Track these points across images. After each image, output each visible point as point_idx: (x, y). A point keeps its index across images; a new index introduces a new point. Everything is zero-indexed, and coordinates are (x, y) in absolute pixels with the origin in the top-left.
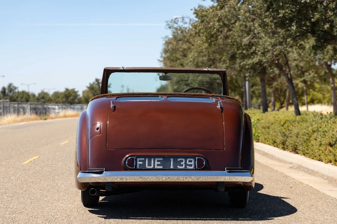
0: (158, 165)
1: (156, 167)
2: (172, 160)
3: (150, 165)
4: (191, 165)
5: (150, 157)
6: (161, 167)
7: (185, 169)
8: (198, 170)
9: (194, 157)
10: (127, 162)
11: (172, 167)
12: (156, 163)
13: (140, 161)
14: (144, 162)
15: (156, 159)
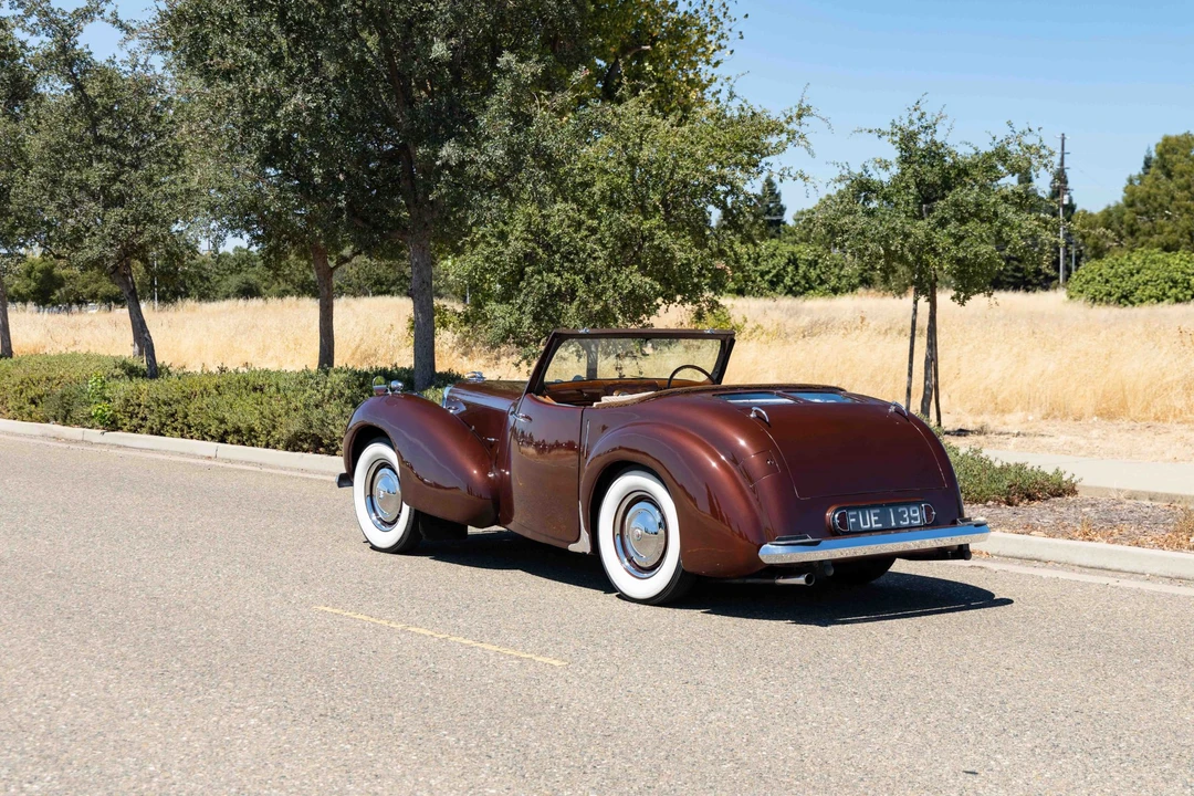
0: (876, 522)
1: (874, 526)
2: (891, 510)
3: (865, 523)
4: (916, 519)
5: (863, 508)
6: (880, 525)
7: (910, 528)
8: (926, 526)
9: (918, 504)
10: (837, 521)
11: (893, 524)
12: (873, 518)
13: (852, 517)
14: (857, 517)
15: (872, 512)
